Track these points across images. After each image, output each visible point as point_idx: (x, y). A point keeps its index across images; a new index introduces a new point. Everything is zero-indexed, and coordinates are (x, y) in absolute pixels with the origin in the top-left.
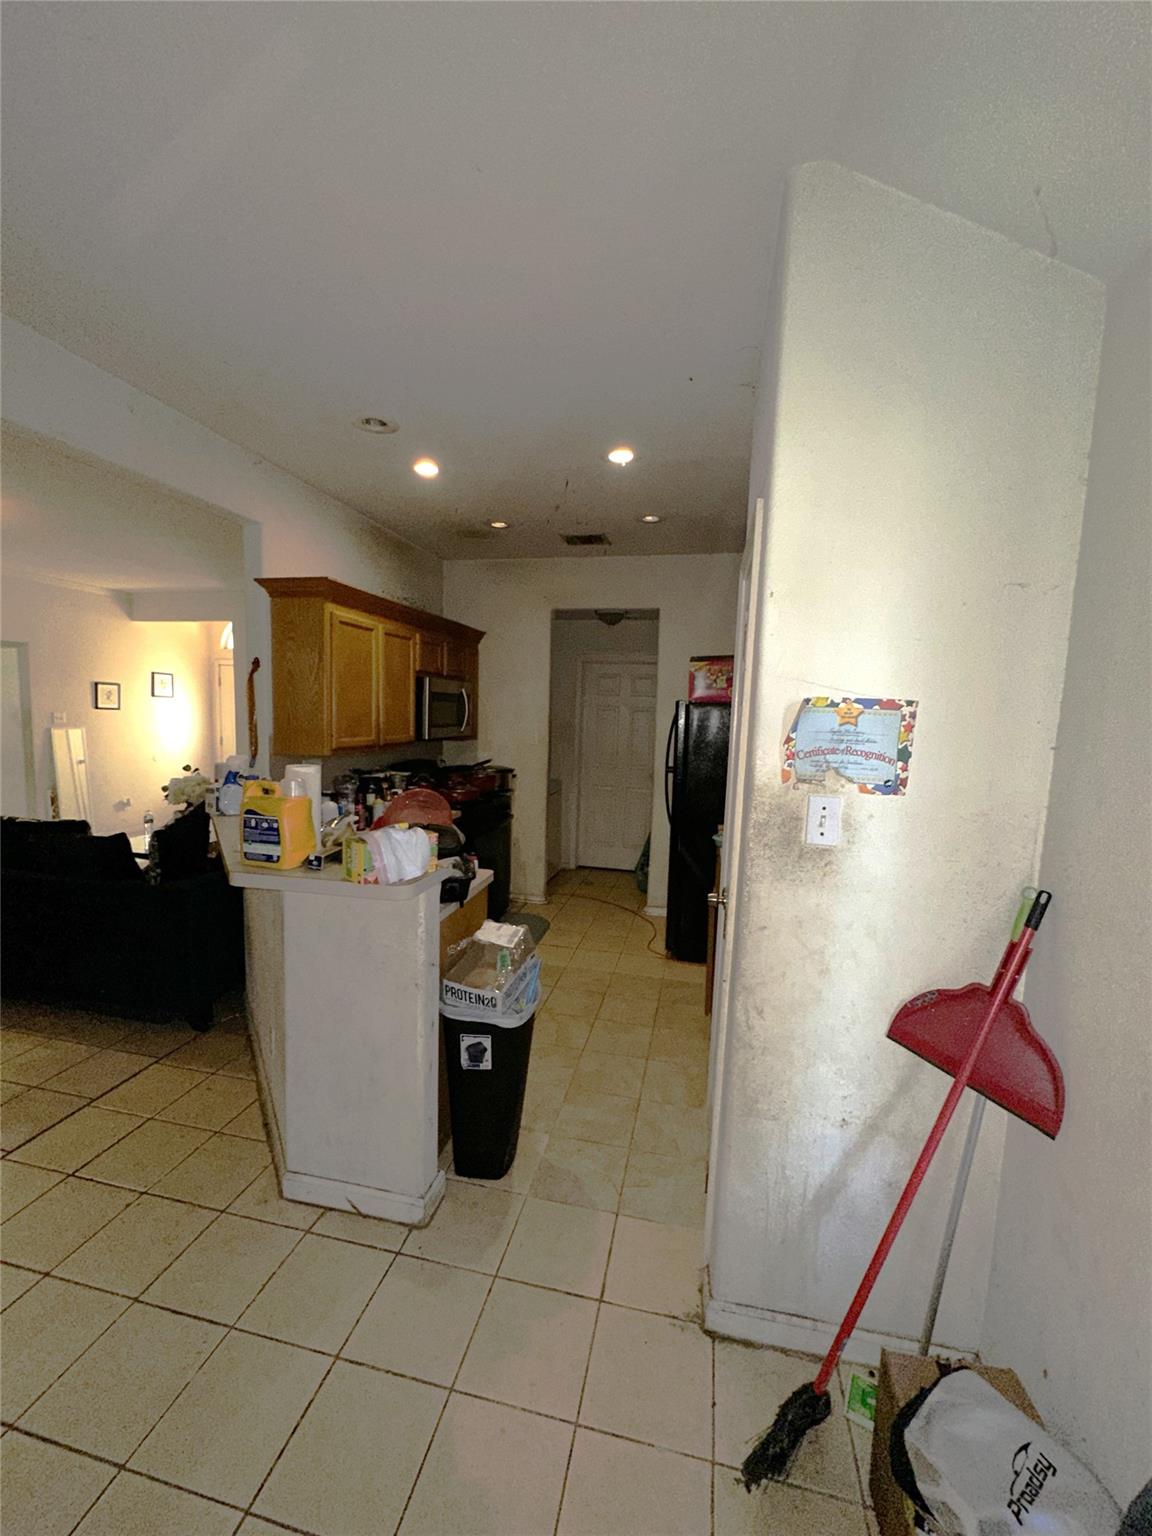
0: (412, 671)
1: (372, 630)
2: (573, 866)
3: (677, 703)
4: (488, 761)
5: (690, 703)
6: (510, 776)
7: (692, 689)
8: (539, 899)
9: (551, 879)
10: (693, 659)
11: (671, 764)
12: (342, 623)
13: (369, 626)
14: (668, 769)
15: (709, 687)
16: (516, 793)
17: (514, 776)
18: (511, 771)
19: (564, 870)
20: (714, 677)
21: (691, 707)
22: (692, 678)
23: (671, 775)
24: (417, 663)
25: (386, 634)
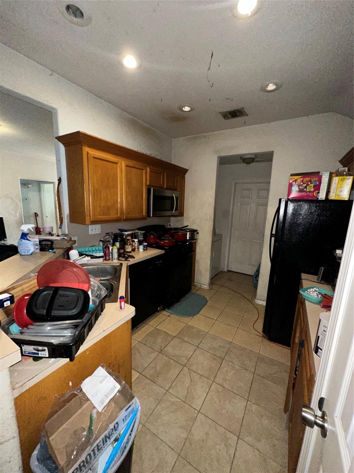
0: (144, 185)
1: (117, 163)
2: (226, 270)
3: (280, 200)
4: (187, 226)
5: (288, 199)
6: (196, 233)
7: (289, 192)
8: (206, 287)
9: (213, 278)
10: (292, 175)
11: (274, 232)
12: (94, 158)
13: (116, 162)
14: (272, 235)
15: (300, 191)
16: (198, 240)
17: (198, 233)
18: (196, 231)
19: (221, 272)
20: (305, 185)
21: (289, 202)
22: (291, 185)
23: (273, 239)
24: (148, 182)
25: (127, 166)
